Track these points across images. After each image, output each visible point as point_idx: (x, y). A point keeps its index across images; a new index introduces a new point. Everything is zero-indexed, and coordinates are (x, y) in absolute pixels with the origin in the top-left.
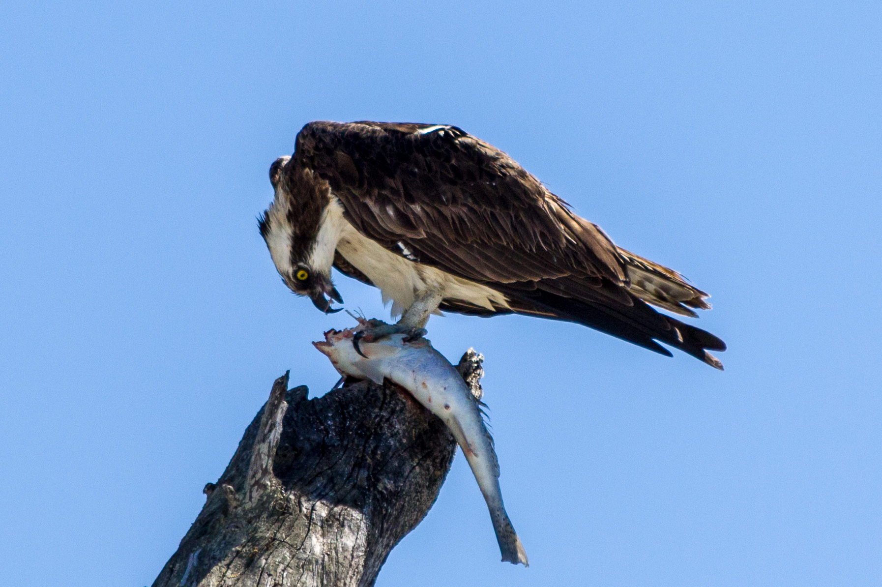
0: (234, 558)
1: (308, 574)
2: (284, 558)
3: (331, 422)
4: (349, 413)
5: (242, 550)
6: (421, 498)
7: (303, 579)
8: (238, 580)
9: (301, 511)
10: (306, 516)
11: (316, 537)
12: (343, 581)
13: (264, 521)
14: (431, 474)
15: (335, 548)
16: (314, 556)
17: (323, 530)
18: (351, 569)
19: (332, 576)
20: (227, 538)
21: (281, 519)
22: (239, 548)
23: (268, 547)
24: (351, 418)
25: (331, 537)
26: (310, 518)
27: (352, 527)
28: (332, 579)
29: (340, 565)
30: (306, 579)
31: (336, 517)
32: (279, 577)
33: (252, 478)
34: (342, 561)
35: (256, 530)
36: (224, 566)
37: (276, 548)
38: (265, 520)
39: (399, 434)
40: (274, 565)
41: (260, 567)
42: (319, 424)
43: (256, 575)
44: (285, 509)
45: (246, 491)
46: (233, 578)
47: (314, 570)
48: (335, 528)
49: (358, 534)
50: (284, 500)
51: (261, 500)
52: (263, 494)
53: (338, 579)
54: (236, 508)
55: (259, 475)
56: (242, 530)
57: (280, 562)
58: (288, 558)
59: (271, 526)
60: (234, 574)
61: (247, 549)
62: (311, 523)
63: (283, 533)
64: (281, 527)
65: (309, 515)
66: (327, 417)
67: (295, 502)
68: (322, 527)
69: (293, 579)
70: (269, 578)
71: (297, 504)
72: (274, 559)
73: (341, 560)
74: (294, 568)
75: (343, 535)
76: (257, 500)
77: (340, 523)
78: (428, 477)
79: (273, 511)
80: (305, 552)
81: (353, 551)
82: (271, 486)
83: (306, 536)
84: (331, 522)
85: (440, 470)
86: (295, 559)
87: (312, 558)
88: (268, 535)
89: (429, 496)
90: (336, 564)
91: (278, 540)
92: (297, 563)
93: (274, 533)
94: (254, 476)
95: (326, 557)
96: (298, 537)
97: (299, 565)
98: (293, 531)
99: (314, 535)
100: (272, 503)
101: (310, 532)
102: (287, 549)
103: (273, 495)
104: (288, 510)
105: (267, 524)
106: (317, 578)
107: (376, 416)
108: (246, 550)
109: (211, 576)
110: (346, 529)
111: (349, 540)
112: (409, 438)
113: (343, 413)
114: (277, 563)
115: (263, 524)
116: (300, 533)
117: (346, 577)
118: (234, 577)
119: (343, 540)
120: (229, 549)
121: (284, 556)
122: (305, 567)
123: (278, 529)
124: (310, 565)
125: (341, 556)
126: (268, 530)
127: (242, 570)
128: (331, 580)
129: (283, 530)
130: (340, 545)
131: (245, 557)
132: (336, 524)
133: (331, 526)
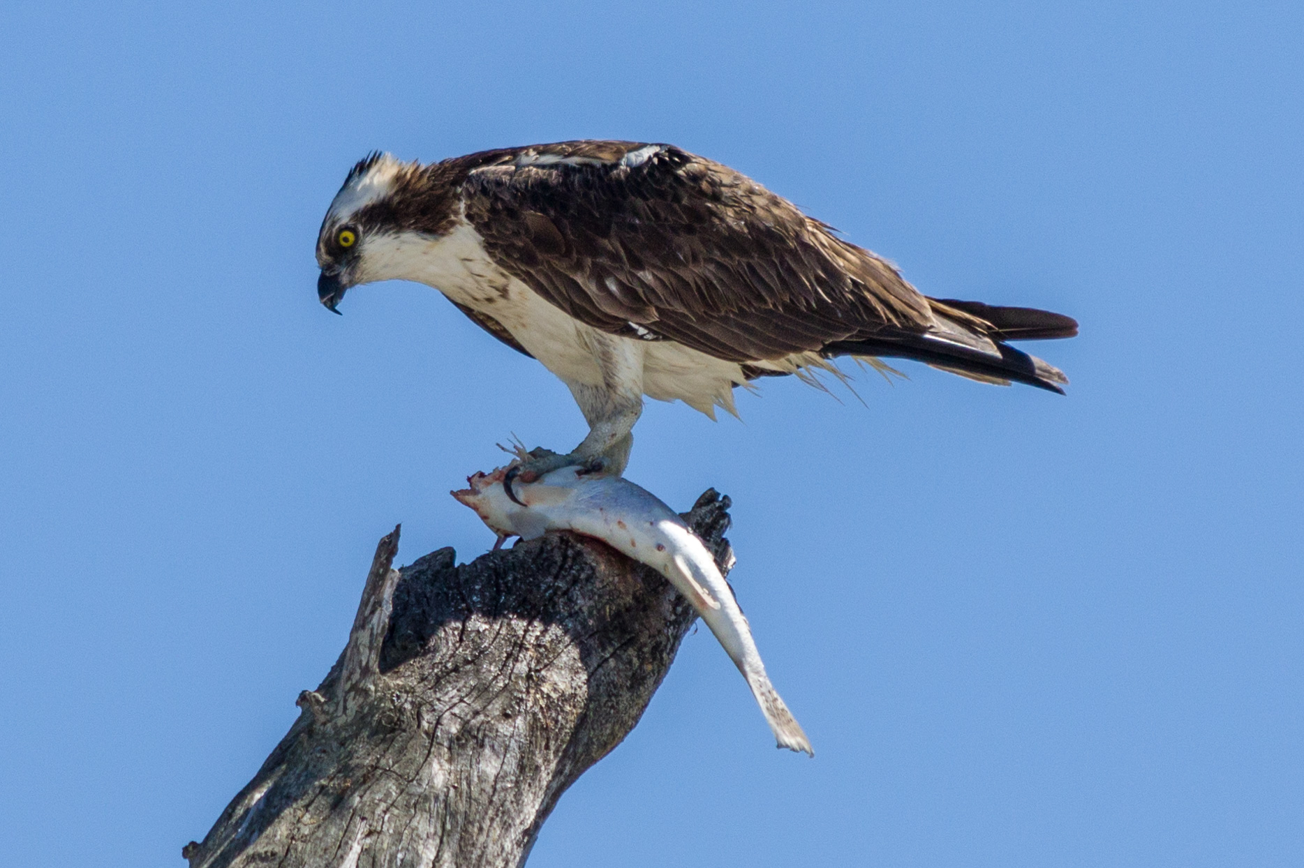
0: (317, 796)
1: (422, 815)
2: (388, 794)
3: (478, 597)
4: (506, 583)
5: (329, 783)
6: (617, 703)
7: (414, 823)
8: (319, 826)
9: (419, 726)
10: (427, 733)
11: (439, 763)
12: (477, 825)
13: (364, 742)
14: (634, 669)
15: (467, 778)
16: (432, 790)
17: (451, 753)
18: (491, 807)
19: (460, 819)
20: (310, 768)
21: (390, 738)
22: (325, 780)
23: (365, 779)
24: (509, 592)
25: (463, 762)
26: (432, 736)
27: (496, 747)
28: (459, 823)
29: (473, 801)
30: (418, 823)
31: (472, 734)
32: (377, 822)
33: (347, 681)
34: (477, 796)
35: (350, 755)
36: (300, 807)
37: (377, 780)
38: (366, 740)
39: (583, 613)
40: (372, 804)
41: (350, 808)
42: (460, 601)
43: (344, 818)
44: (396, 724)
45: (339, 699)
46: (312, 824)
47: (432, 809)
48: (469, 749)
49: (505, 756)
50: (395, 711)
51: (361, 713)
52: (363, 703)
53: (470, 822)
54: (324, 724)
55: (356, 676)
56: (331, 756)
57: (380, 800)
58: (394, 794)
59: (373, 749)
60: (314, 818)
61: (336, 783)
62: (434, 743)
63: (389, 758)
64: (388, 749)
65: (431, 731)
66: (472, 592)
67: (411, 714)
68: (450, 749)
69: (398, 823)
70: (362, 823)
71: (415, 717)
72: (373, 795)
73: (475, 794)
74: (402, 807)
75: (481, 759)
76: (354, 712)
77: (477, 742)
78: (630, 674)
79: (377, 727)
80: (420, 785)
81: (496, 781)
82: (376, 691)
83: (424, 762)
84: (464, 741)
85: (652, 663)
86: (403, 795)
87: (430, 792)
88: (367, 761)
89: (633, 701)
90: (466, 801)
91: (382, 769)
92: (407, 801)
93: (377, 758)
94: (349, 678)
95: (452, 792)
96: (412, 763)
97: (410, 803)
98: (405, 755)
99: (436, 760)
100: (377, 716)
101: (431, 756)
102: (394, 781)
103: (379, 704)
104: (400, 725)
105: (367, 747)
106: (436, 822)
107: (549, 587)
108: (334, 784)
109: (280, 822)
110: (487, 751)
111: (490, 765)
112: (601, 618)
113: (497, 585)
114: (376, 801)
115: (361, 746)
116: (415, 758)
117: (483, 818)
118: (314, 823)
119: (481, 765)
120: (310, 783)
121: (388, 790)
122: (418, 806)
123: (383, 753)
124: (427, 802)
125: (476, 789)
126: (369, 755)
127: (326, 812)
128: (457, 823)
129: (391, 753)
130: (476, 773)
131: (332, 793)
132: (471, 743)
133: (463, 746)
